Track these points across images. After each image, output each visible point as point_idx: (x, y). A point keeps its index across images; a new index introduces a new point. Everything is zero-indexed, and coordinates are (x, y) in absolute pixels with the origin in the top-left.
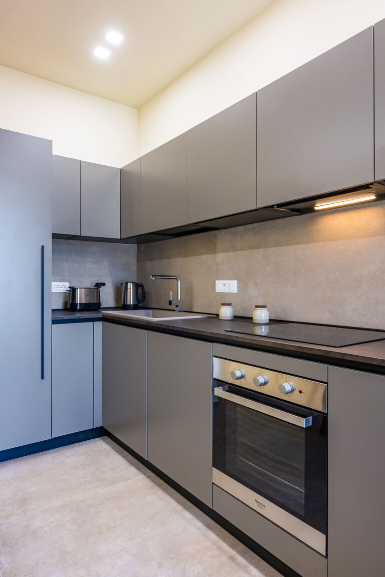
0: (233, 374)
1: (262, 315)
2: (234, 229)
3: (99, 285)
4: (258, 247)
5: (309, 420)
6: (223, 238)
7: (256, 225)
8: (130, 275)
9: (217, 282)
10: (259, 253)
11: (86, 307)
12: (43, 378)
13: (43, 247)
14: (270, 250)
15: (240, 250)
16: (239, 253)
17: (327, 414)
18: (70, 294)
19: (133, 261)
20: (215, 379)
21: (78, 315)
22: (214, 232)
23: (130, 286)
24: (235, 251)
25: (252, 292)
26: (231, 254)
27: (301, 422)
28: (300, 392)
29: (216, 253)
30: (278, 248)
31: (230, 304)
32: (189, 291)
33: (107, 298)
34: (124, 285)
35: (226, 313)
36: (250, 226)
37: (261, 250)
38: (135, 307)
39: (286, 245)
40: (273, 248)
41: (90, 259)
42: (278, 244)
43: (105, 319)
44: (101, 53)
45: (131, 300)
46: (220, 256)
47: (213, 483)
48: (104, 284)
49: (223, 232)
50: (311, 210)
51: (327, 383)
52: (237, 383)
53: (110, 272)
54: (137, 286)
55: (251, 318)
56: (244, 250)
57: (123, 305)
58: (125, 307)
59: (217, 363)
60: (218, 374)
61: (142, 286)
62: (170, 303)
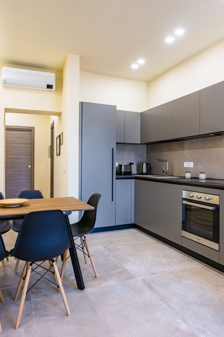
0: (189, 195)
1: (203, 176)
2: (192, 140)
3: (131, 164)
4: (202, 148)
5: (214, 208)
6: (187, 143)
7: (201, 139)
8: (143, 159)
9: (185, 163)
10: (202, 151)
11: (126, 173)
12: (112, 201)
13: (113, 149)
14: (207, 150)
15: (195, 149)
17: (219, 205)
18: (119, 168)
19: (145, 153)
20: (183, 198)
21: (123, 176)
22: (183, 141)
23: (144, 164)
24: (192, 150)
25: (200, 167)
26: (191, 151)
27: (211, 208)
28: (212, 199)
29: (184, 150)
30: (210, 149)
31: (190, 172)
32: (172, 167)
33: (134, 170)
34: (142, 164)
35: (188, 175)
36: (199, 139)
37: (203, 150)
38: (147, 174)
39: (213, 148)
40: (208, 149)
41: (126, 152)
42: (210, 147)
43: (136, 178)
44: (134, 66)
45: (145, 171)
46: (186, 152)
47: (182, 236)
48: (133, 164)
49: (187, 141)
51: (219, 195)
52: (191, 198)
53: (135, 158)
54: (148, 164)
55: (198, 178)
56: (196, 149)
57: (141, 173)
58: (142, 174)
59: (184, 192)
60: (184, 196)
61: (149, 164)
62: (164, 172)
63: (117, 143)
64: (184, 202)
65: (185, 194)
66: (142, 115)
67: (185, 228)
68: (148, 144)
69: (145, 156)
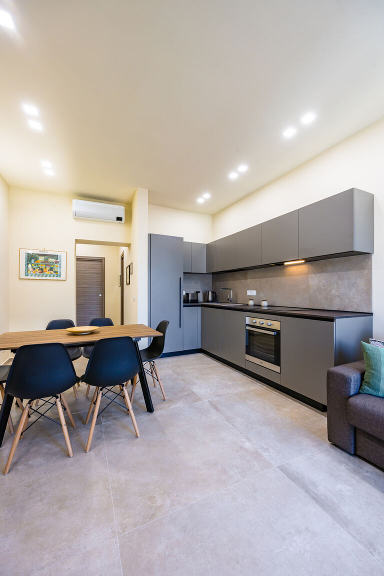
0: (252, 321)
1: (265, 304)
2: (255, 270)
3: (197, 292)
4: (264, 278)
5: (275, 333)
7: (263, 269)
8: (209, 288)
9: (248, 291)
10: (264, 280)
11: (192, 301)
12: (180, 327)
13: (180, 278)
14: (268, 279)
16: (256, 279)
17: (280, 331)
18: (186, 296)
19: (211, 282)
20: (246, 324)
21: (190, 304)
22: (246, 271)
23: (210, 293)
25: (262, 295)
26: (253, 280)
27: (272, 333)
28: (273, 325)
29: (247, 279)
31: (253, 300)
32: (236, 295)
33: (201, 298)
34: (208, 293)
35: (251, 303)
36: (261, 269)
37: (265, 279)
38: (212, 301)
39: (274, 277)
40: (270, 278)
41: (193, 282)
42: (272, 277)
43: (202, 306)
44: (200, 201)
45: (210, 299)
46: (249, 281)
47: (246, 360)
48: (200, 292)
49: (250, 271)
50: (283, 265)
51: (280, 321)
52: (254, 324)
53: (201, 287)
54: (213, 293)
55: (261, 305)
56: (258, 278)
58: (208, 301)
59: (247, 318)
60: (247, 322)
61: (215, 293)
62: (228, 300)
63: (184, 273)
64: (248, 328)
65: (248, 320)
66: (208, 246)
67: (248, 352)
68: (214, 274)
69: (211, 285)
